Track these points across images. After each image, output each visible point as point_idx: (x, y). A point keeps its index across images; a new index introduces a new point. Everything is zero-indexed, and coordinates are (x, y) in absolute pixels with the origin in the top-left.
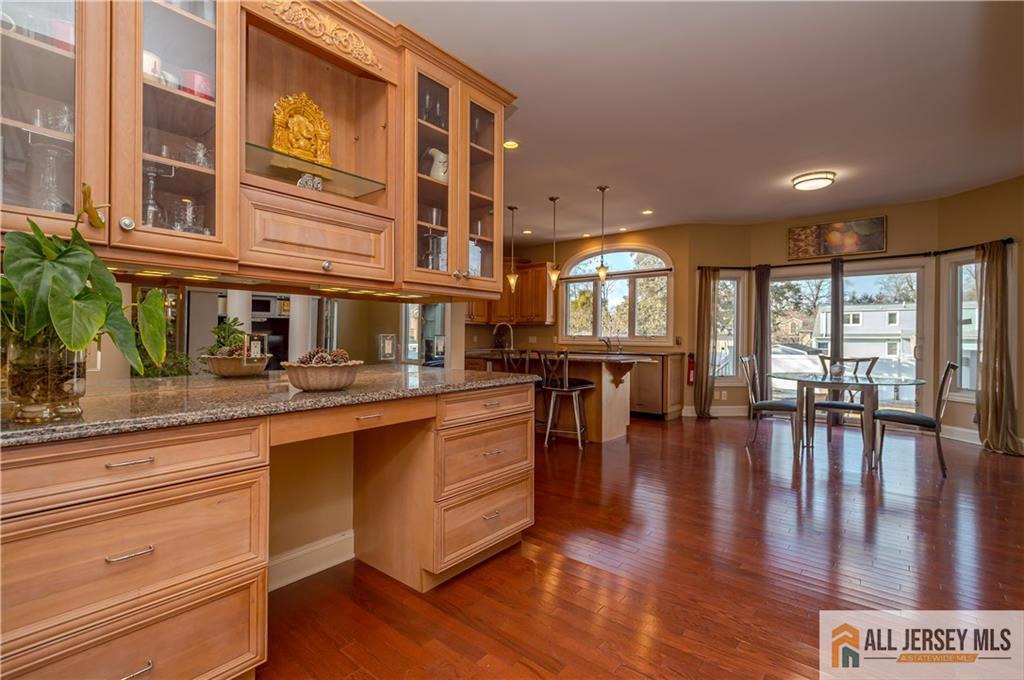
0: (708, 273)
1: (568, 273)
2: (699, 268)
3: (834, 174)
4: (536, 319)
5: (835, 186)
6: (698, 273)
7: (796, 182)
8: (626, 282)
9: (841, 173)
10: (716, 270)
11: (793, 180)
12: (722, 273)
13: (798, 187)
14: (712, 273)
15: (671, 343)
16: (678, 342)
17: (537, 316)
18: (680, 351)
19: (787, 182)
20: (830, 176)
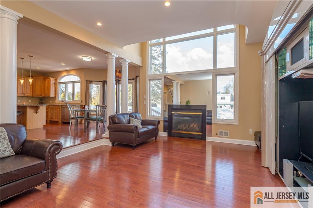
0: (89, 82)
1: (59, 81)
2: (86, 81)
3: (92, 58)
4: (48, 95)
5: (92, 62)
6: (86, 82)
7: (83, 57)
8: (72, 84)
9: (93, 58)
10: (91, 81)
11: (82, 57)
12: (93, 82)
13: (83, 59)
14: (90, 82)
15: (80, 102)
16: (82, 102)
17: (48, 94)
18: (81, 104)
19: (80, 57)
20: (91, 59)
